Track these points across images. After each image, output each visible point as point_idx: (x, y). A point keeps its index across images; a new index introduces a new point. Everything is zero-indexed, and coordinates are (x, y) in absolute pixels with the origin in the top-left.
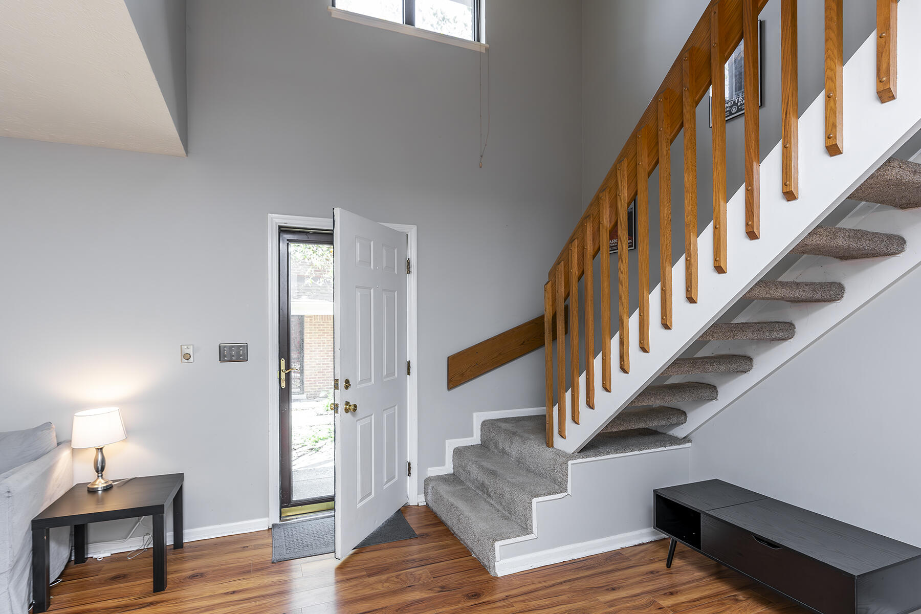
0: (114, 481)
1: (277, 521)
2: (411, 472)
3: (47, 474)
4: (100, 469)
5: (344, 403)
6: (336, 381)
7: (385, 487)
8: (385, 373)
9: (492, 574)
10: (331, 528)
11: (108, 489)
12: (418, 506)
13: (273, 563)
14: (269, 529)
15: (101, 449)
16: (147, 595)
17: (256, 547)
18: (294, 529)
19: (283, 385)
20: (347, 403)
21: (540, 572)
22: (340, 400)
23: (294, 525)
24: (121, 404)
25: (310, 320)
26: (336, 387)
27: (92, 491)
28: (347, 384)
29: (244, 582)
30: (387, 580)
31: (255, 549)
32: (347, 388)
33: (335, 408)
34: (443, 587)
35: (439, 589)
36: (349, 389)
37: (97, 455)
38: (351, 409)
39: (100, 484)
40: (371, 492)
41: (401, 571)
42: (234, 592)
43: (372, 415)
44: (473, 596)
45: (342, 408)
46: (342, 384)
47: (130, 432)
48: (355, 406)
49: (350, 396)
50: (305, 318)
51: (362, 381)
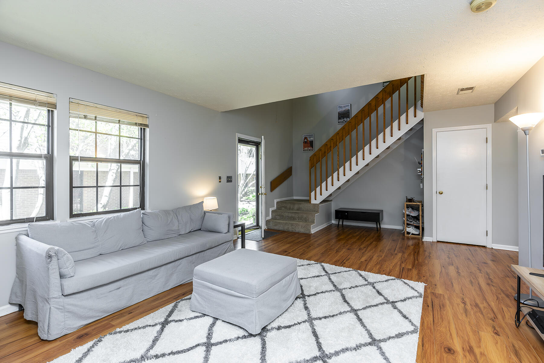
25: (87, 173)
50: (84, 173)
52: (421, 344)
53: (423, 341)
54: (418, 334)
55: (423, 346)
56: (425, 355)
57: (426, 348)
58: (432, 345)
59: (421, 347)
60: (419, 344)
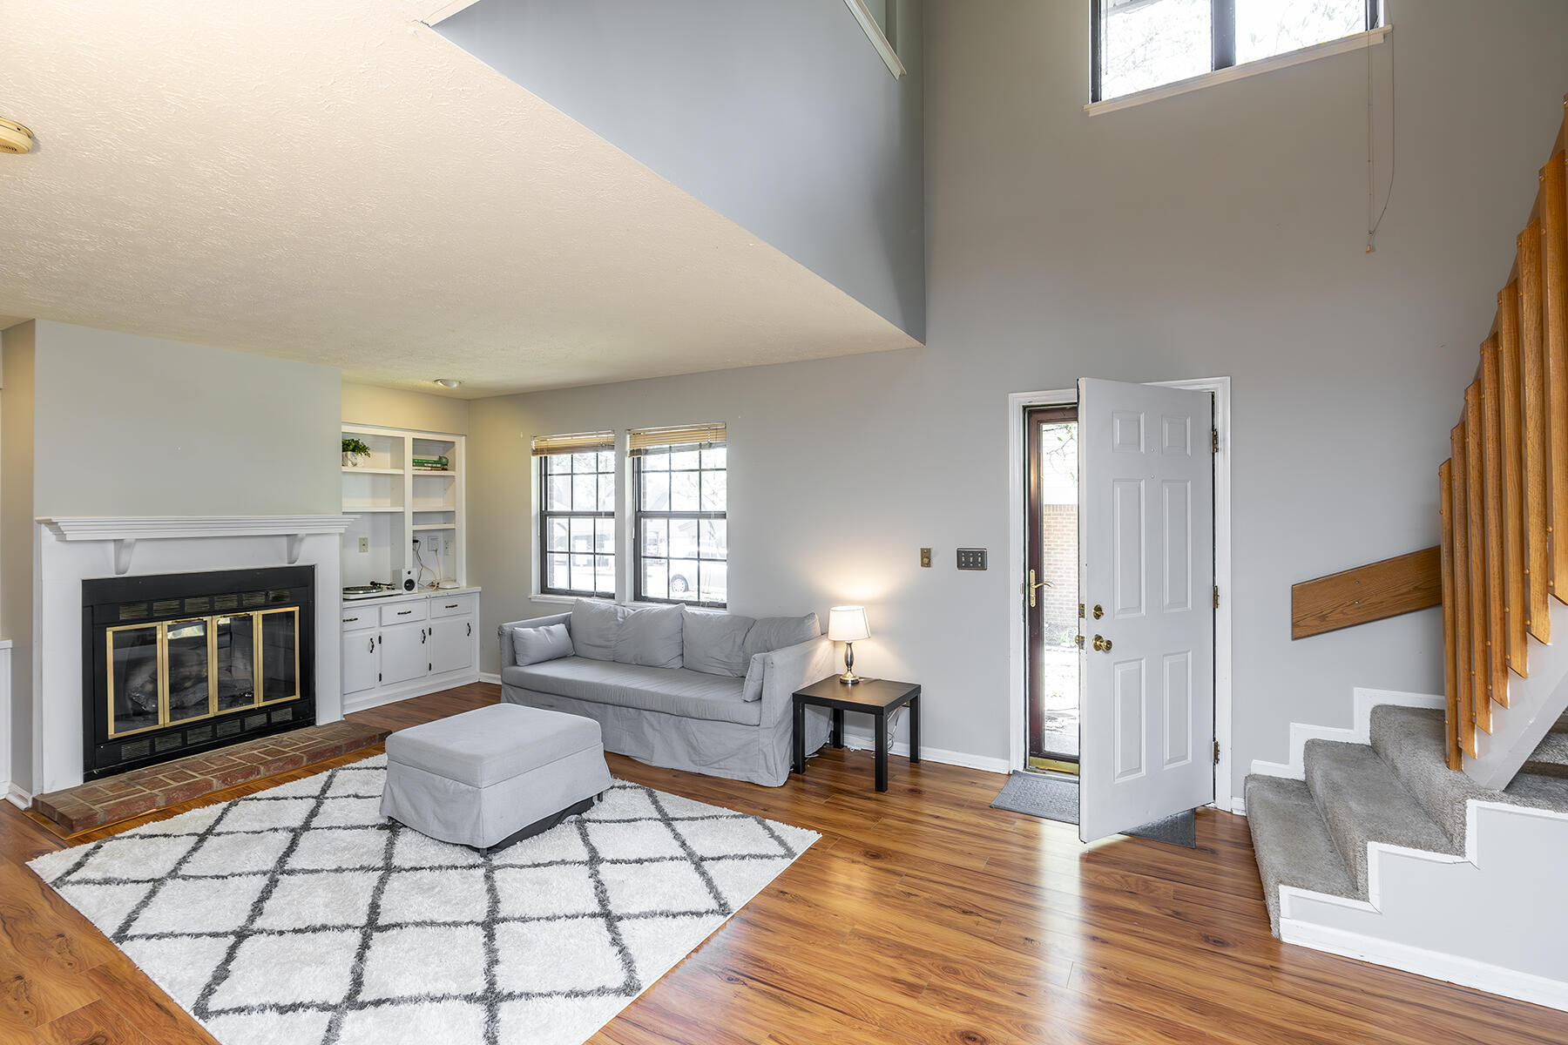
0: (860, 678)
1: (1021, 769)
2: (1219, 757)
3: (806, 657)
4: (849, 664)
5: (1094, 637)
6: (1081, 607)
7: (1167, 767)
8: (1167, 601)
9: (1274, 933)
10: (1075, 795)
11: (855, 683)
12: (1231, 813)
13: (990, 807)
14: (1009, 775)
15: (850, 644)
16: (870, 791)
17: (984, 787)
18: (1035, 783)
19: (1033, 604)
20: (1098, 638)
21: (1376, 972)
22: (1087, 632)
23: (1038, 779)
24: (867, 604)
26: (1081, 614)
27: (844, 683)
28: (1098, 612)
29: (952, 812)
30: (1107, 875)
31: (982, 788)
32: (1097, 617)
33: (1080, 641)
34: (1177, 913)
35: (1170, 913)
36: (1102, 618)
37: (847, 650)
38: (1102, 645)
39: (849, 678)
40: (1140, 767)
41: (1133, 872)
42: (937, 817)
43: (1141, 659)
44: (1215, 941)
45: (1089, 643)
46: (1089, 611)
47: (874, 633)
48: (1109, 643)
49: (1101, 627)
51: (1124, 610)
52: (165, 1004)
53: (168, 1012)
54: (187, 1011)
55: (157, 1004)
56: (137, 997)
57: (147, 1007)
58: (141, 1021)
59: (158, 1000)
60: (169, 999)
